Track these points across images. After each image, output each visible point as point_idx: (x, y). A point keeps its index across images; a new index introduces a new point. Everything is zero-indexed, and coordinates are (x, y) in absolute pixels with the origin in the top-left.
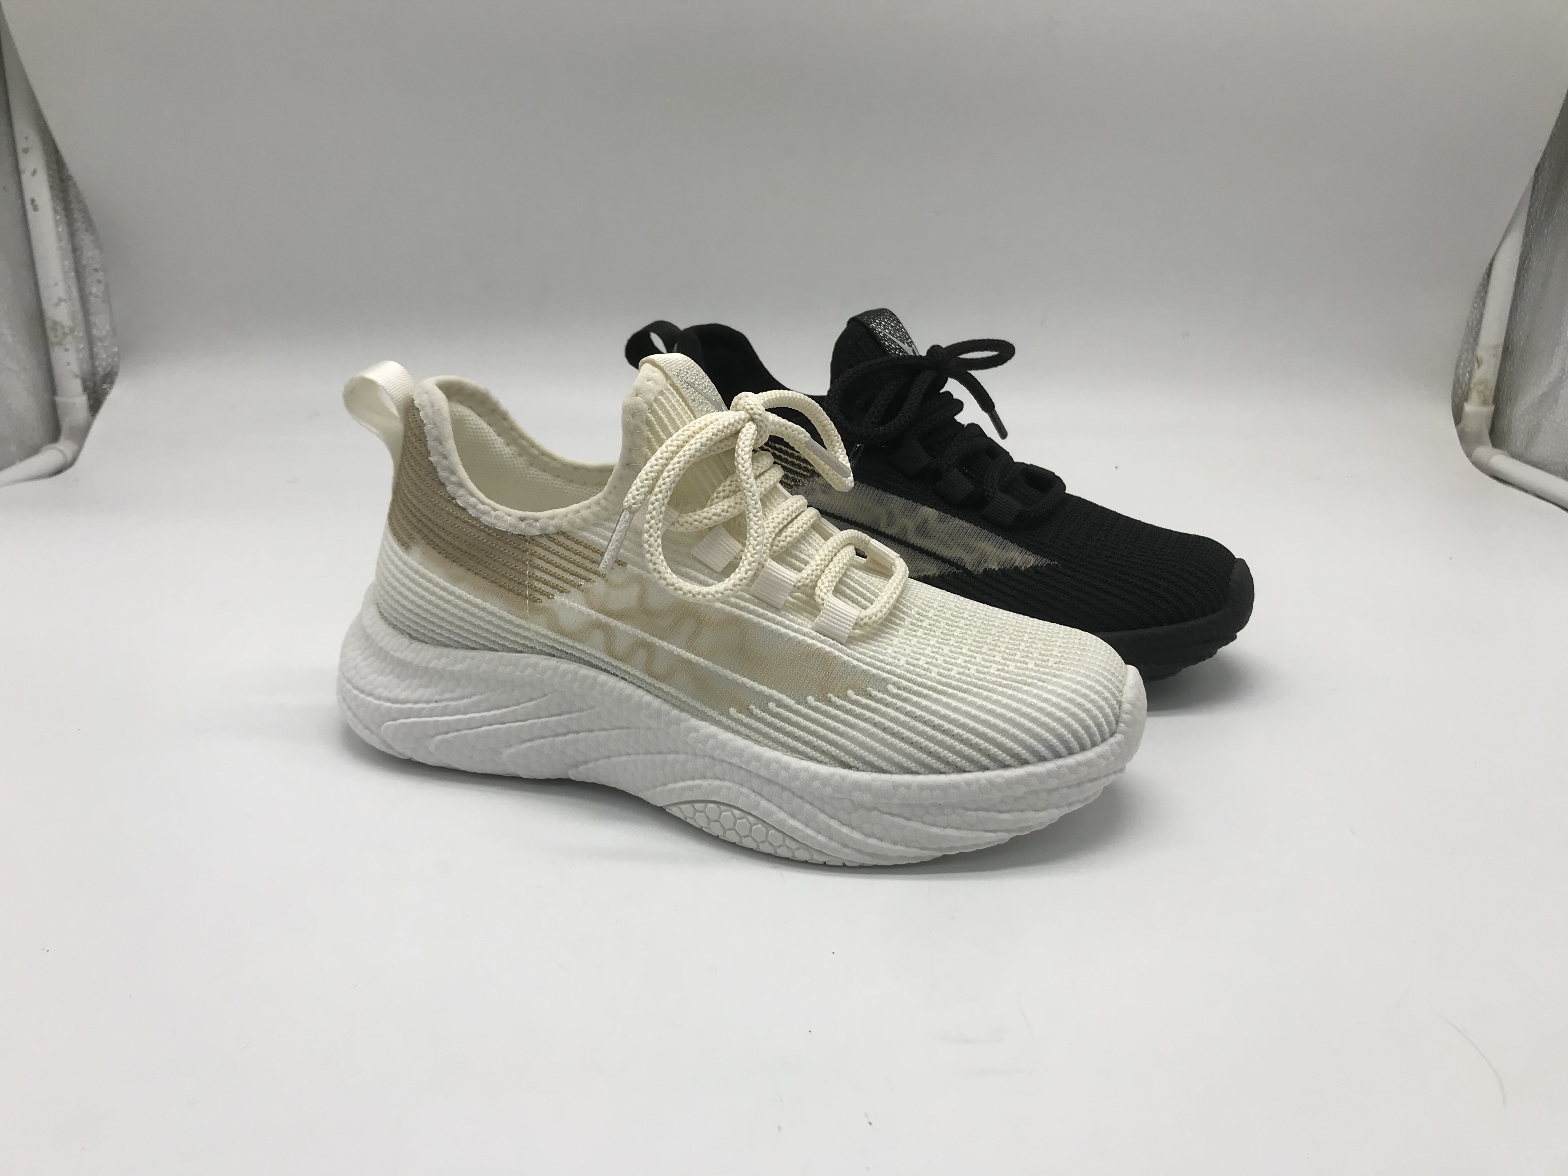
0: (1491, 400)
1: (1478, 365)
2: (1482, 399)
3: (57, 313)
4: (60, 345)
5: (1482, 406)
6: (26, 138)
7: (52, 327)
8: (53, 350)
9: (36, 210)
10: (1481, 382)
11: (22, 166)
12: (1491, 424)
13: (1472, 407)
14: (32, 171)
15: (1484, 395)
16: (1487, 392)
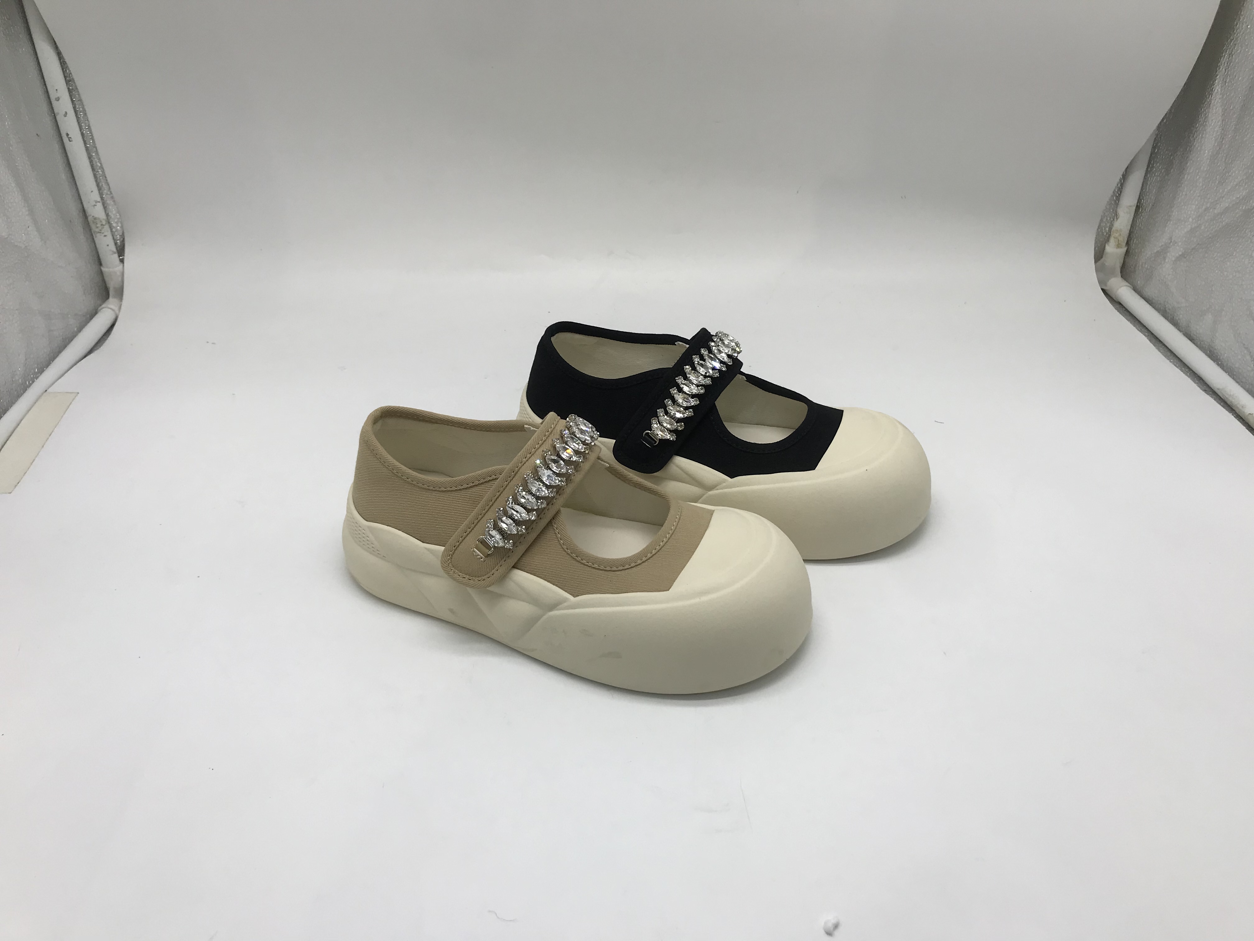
0: (1124, 244)
1: (1117, 219)
2: (1117, 243)
3: (97, 212)
4: (100, 233)
5: (1117, 248)
6: (57, 90)
7: (93, 221)
8: (96, 237)
9: (70, 141)
10: (1117, 230)
11: (56, 111)
12: (1122, 262)
13: (1110, 248)
14: (64, 113)
15: (1118, 240)
16: (1121, 239)
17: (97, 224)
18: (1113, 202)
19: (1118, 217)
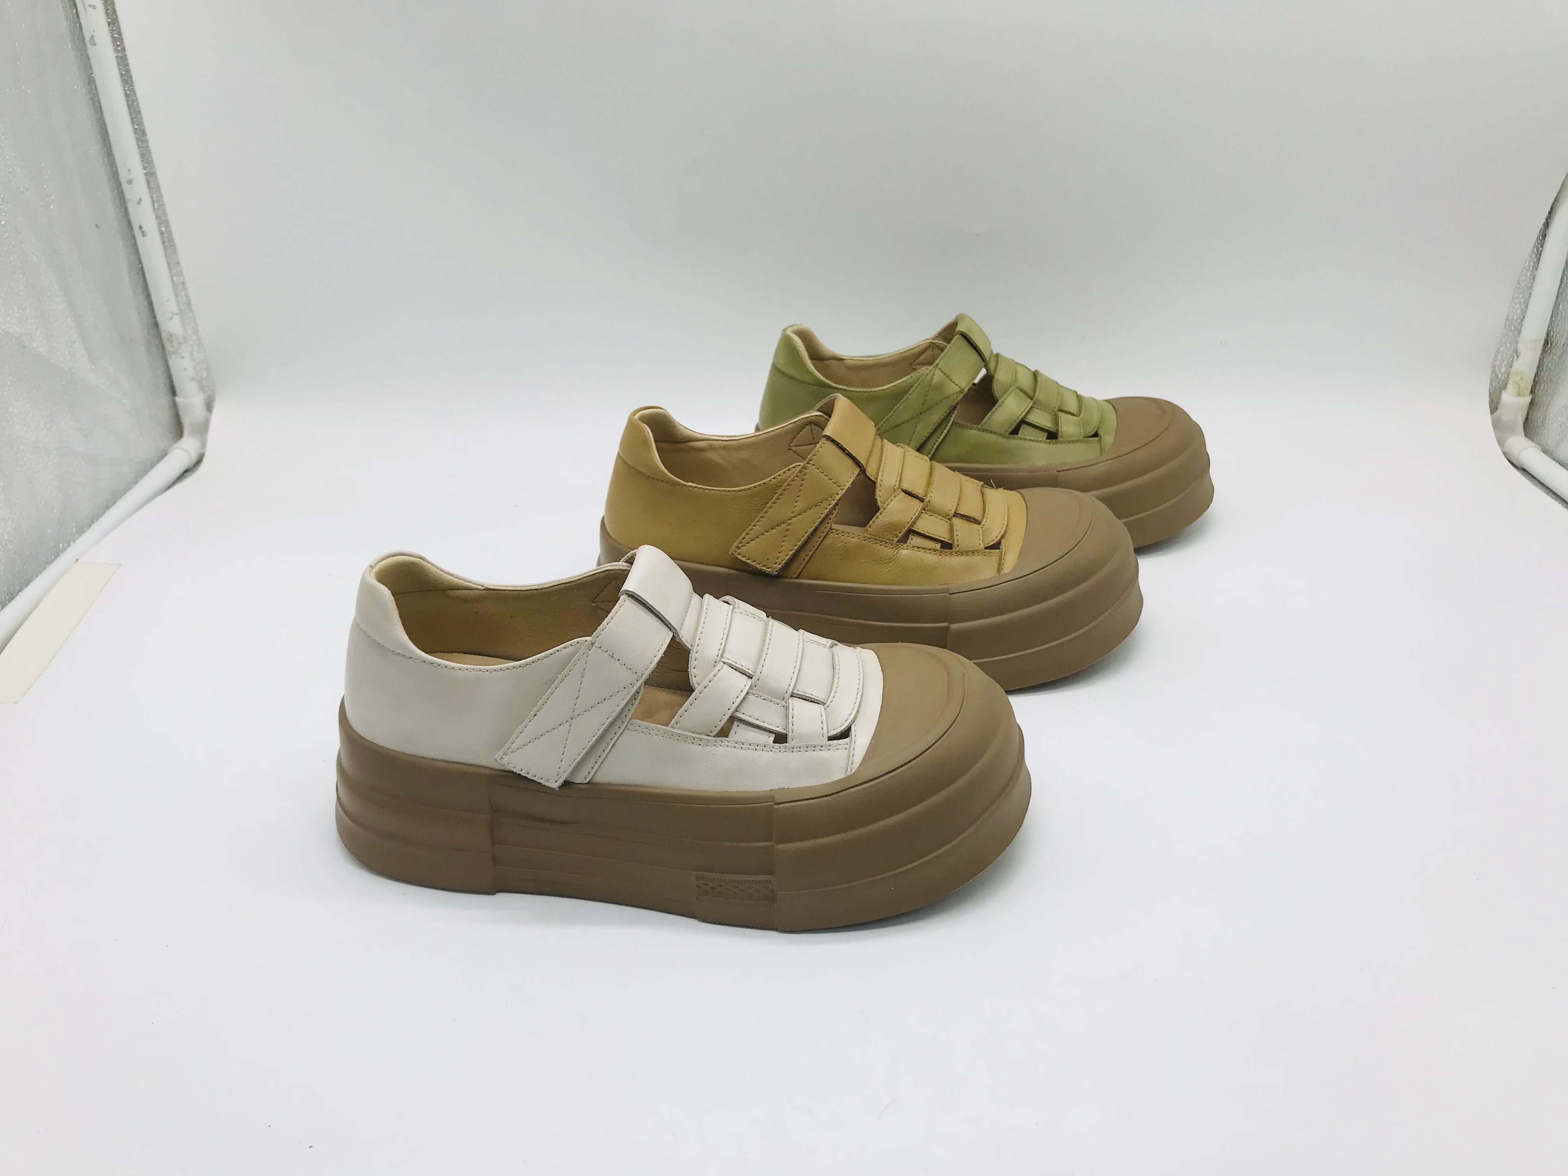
0: (1529, 393)
1: (1518, 357)
2: (1517, 390)
3: (172, 325)
4: (176, 354)
5: (1517, 396)
6: (129, 170)
7: (168, 340)
8: (171, 359)
9: (144, 236)
10: (1518, 373)
11: (127, 195)
12: (1526, 413)
13: (1507, 397)
14: (137, 200)
15: (1520, 386)
16: (1522, 385)
17: (173, 341)
18: (1511, 334)
19: (1518, 355)
